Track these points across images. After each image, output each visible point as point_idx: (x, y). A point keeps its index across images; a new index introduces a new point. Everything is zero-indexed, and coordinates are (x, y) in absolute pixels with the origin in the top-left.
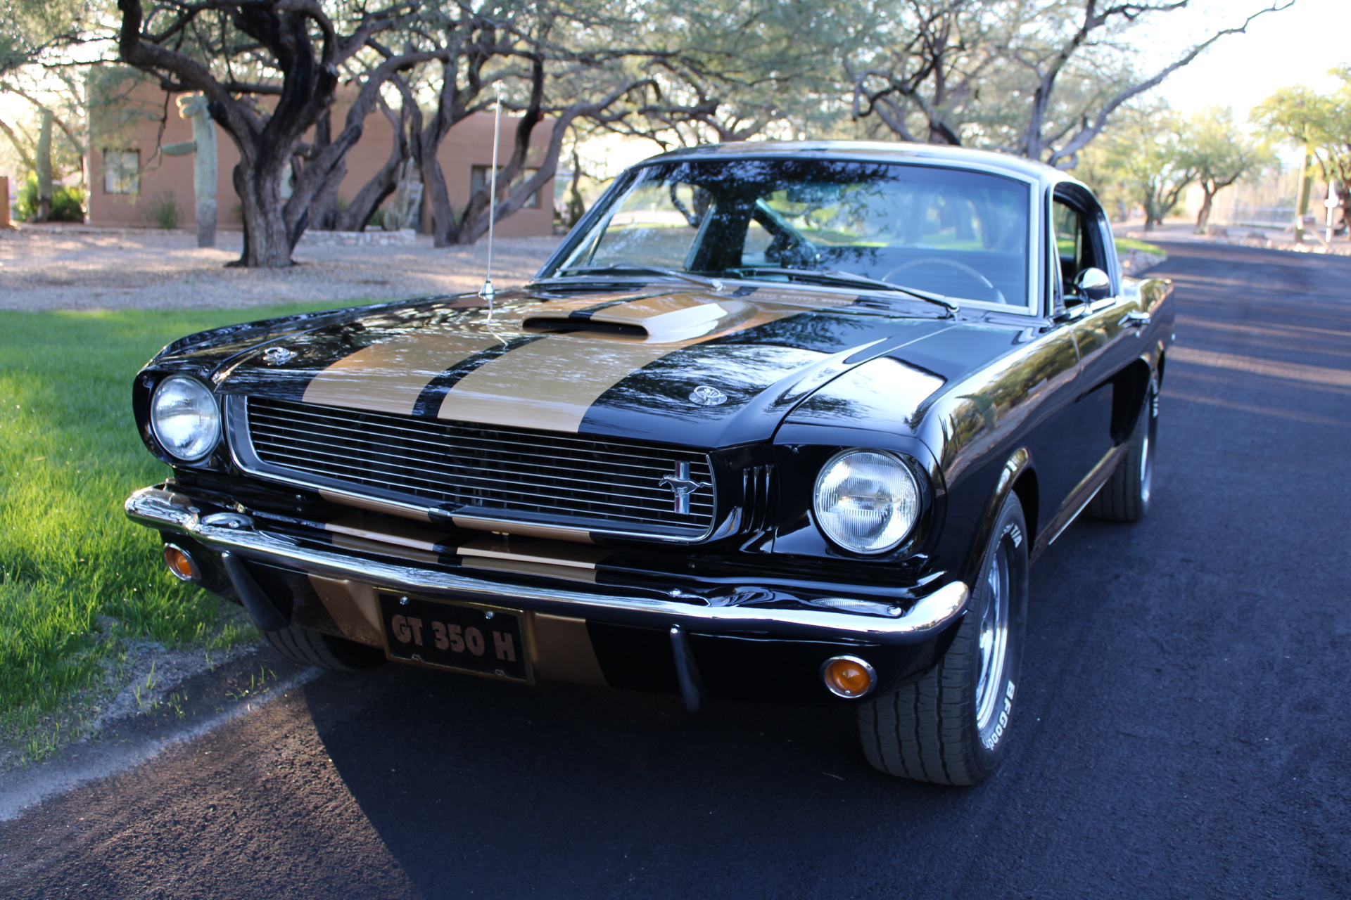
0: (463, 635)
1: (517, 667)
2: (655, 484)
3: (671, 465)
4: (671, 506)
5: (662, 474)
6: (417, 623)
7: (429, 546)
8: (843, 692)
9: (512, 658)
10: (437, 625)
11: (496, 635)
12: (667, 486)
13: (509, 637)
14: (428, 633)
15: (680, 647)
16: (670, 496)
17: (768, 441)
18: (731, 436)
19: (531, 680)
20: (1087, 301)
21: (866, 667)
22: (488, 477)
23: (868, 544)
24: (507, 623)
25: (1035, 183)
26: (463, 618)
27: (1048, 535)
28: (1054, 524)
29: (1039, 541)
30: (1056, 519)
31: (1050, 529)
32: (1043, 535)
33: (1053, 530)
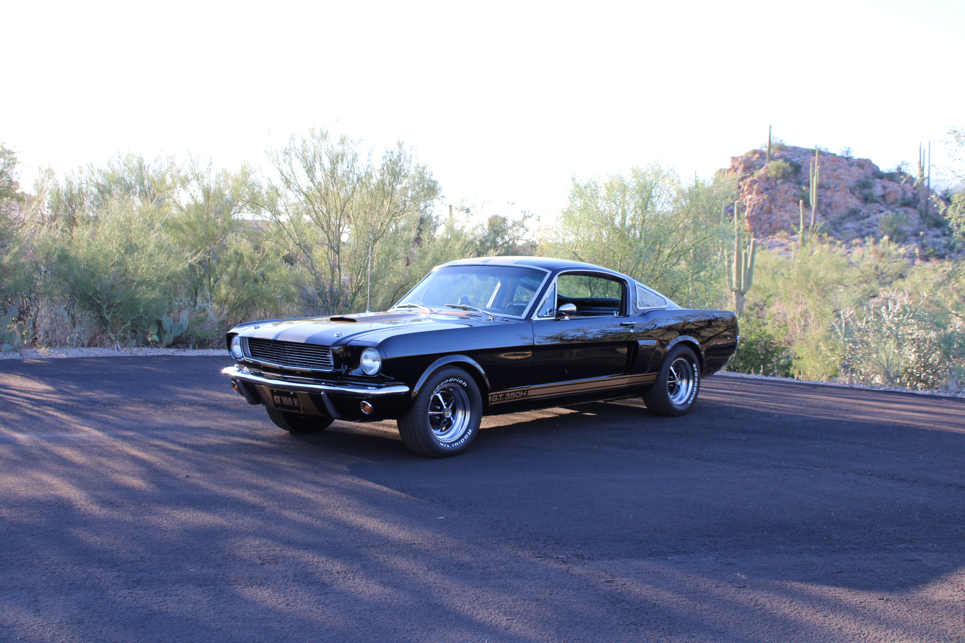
0: (288, 400)
1: (299, 409)
2: (325, 357)
3: (328, 352)
4: (329, 363)
5: (326, 354)
6: (279, 397)
7: (280, 375)
8: (365, 411)
9: (298, 406)
10: (283, 398)
11: (294, 399)
12: (328, 358)
13: (296, 399)
14: (281, 400)
15: (325, 398)
16: (329, 360)
17: (346, 345)
18: (336, 344)
19: (302, 412)
20: (567, 315)
21: (370, 405)
22: (294, 357)
23: (371, 372)
24: (295, 396)
25: (549, 273)
26: (287, 395)
27: (518, 395)
28: (524, 391)
29: (505, 394)
30: (527, 390)
31: (519, 393)
32: (510, 393)
33: (525, 394)
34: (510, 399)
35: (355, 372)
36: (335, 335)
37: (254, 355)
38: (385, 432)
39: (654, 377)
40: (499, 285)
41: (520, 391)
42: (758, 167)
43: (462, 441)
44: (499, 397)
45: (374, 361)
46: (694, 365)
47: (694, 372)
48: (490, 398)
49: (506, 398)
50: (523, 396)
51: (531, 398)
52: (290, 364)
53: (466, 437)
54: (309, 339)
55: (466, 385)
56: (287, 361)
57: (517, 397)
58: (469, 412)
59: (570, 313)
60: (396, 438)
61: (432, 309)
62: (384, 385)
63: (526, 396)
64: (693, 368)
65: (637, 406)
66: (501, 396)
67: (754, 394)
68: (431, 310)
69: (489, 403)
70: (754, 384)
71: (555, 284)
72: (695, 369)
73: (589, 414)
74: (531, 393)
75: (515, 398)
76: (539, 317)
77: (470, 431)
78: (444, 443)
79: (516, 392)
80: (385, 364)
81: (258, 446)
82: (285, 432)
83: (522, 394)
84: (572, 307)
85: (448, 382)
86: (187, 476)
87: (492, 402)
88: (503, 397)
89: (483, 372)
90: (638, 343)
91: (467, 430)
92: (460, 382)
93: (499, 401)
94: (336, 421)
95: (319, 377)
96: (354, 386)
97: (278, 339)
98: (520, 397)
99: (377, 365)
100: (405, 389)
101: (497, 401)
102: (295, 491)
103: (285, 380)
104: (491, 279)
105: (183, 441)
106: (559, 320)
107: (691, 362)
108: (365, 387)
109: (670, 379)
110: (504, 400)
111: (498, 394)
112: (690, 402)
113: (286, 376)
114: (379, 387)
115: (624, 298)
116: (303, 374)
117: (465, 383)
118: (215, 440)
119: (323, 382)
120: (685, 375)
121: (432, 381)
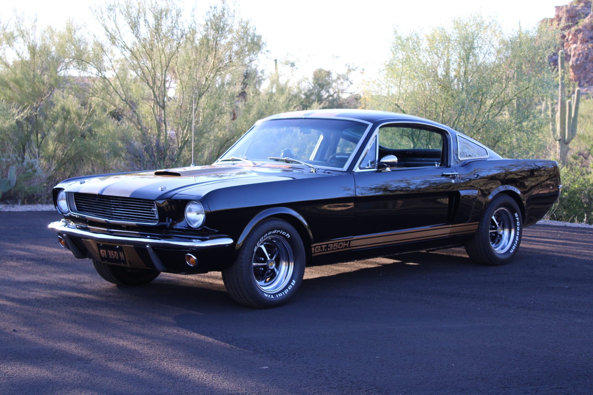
0: (114, 254)
1: (125, 262)
2: (150, 211)
3: (153, 206)
4: (154, 217)
5: (151, 208)
6: (105, 251)
7: (106, 229)
8: (191, 264)
9: (124, 259)
10: (109, 251)
11: (120, 253)
12: (153, 211)
13: (122, 253)
14: (107, 254)
15: (151, 252)
16: (154, 214)
17: (170, 198)
18: (161, 197)
19: (128, 265)
20: (388, 167)
21: (195, 258)
22: (119, 211)
23: (195, 225)
24: (121, 249)
25: (371, 125)
26: (113, 248)
27: (341, 245)
28: (346, 242)
29: (327, 245)
30: (350, 241)
31: (342, 243)
32: (333, 244)
33: (347, 244)
34: (333, 250)
35: (180, 225)
36: (160, 189)
37: (80, 210)
38: (211, 284)
39: (475, 227)
40: (321, 138)
41: (343, 242)
42: (582, 16)
43: (286, 291)
44: (322, 248)
45: (198, 214)
46: (516, 215)
47: (516, 221)
48: (313, 249)
49: (329, 249)
50: (346, 247)
51: (353, 248)
52: (116, 218)
53: (290, 287)
54: (134, 193)
55: (289, 237)
56: (113, 215)
57: (339, 247)
58: (293, 263)
59: (391, 164)
60: (221, 290)
61: (256, 162)
62: (208, 237)
63: (349, 247)
64: (515, 217)
65: (460, 255)
66: (323, 246)
67: (577, 243)
68: (254, 164)
69: (312, 254)
70: (577, 232)
71: (376, 136)
72: (517, 219)
73: (412, 264)
74: (353, 244)
75: (338, 249)
76: (360, 168)
77: (294, 281)
78: (269, 294)
79: (338, 243)
80: (209, 216)
81: (85, 300)
82: (112, 285)
83: (345, 244)
84: (393, 159)
85: (272, 234)
86: (14, 330)
87: (315, 253)
88: (326, 248)
89: (306, 224)
90: (459, 193)
91: (290, 281)
92: (284, 233)
93: (322, 252)
94: (162, 273)
95: (144, 231)
96: (179, 239)
97: (104, 194)
98: (343, 248)
99: (201, 218)
100: (230, 241)
101: (320, 252)
102: (121, 343)
103: (111, 233)
104: (313, 132)
105: (11, 295)
106: (381, 171)
107: (513, 212)
108: (190, 240)
109: (492, 229)
110: (327, 250)
111: (321, 245)
112: (512, 251)
113: (112, 230)
114: (203, 240)
115: (445, 148)
116: (128, 227)
117: (288, 235)
118: (42, 294)
119: (149, 235)
120: (507, 223)
121: (255, 234)
